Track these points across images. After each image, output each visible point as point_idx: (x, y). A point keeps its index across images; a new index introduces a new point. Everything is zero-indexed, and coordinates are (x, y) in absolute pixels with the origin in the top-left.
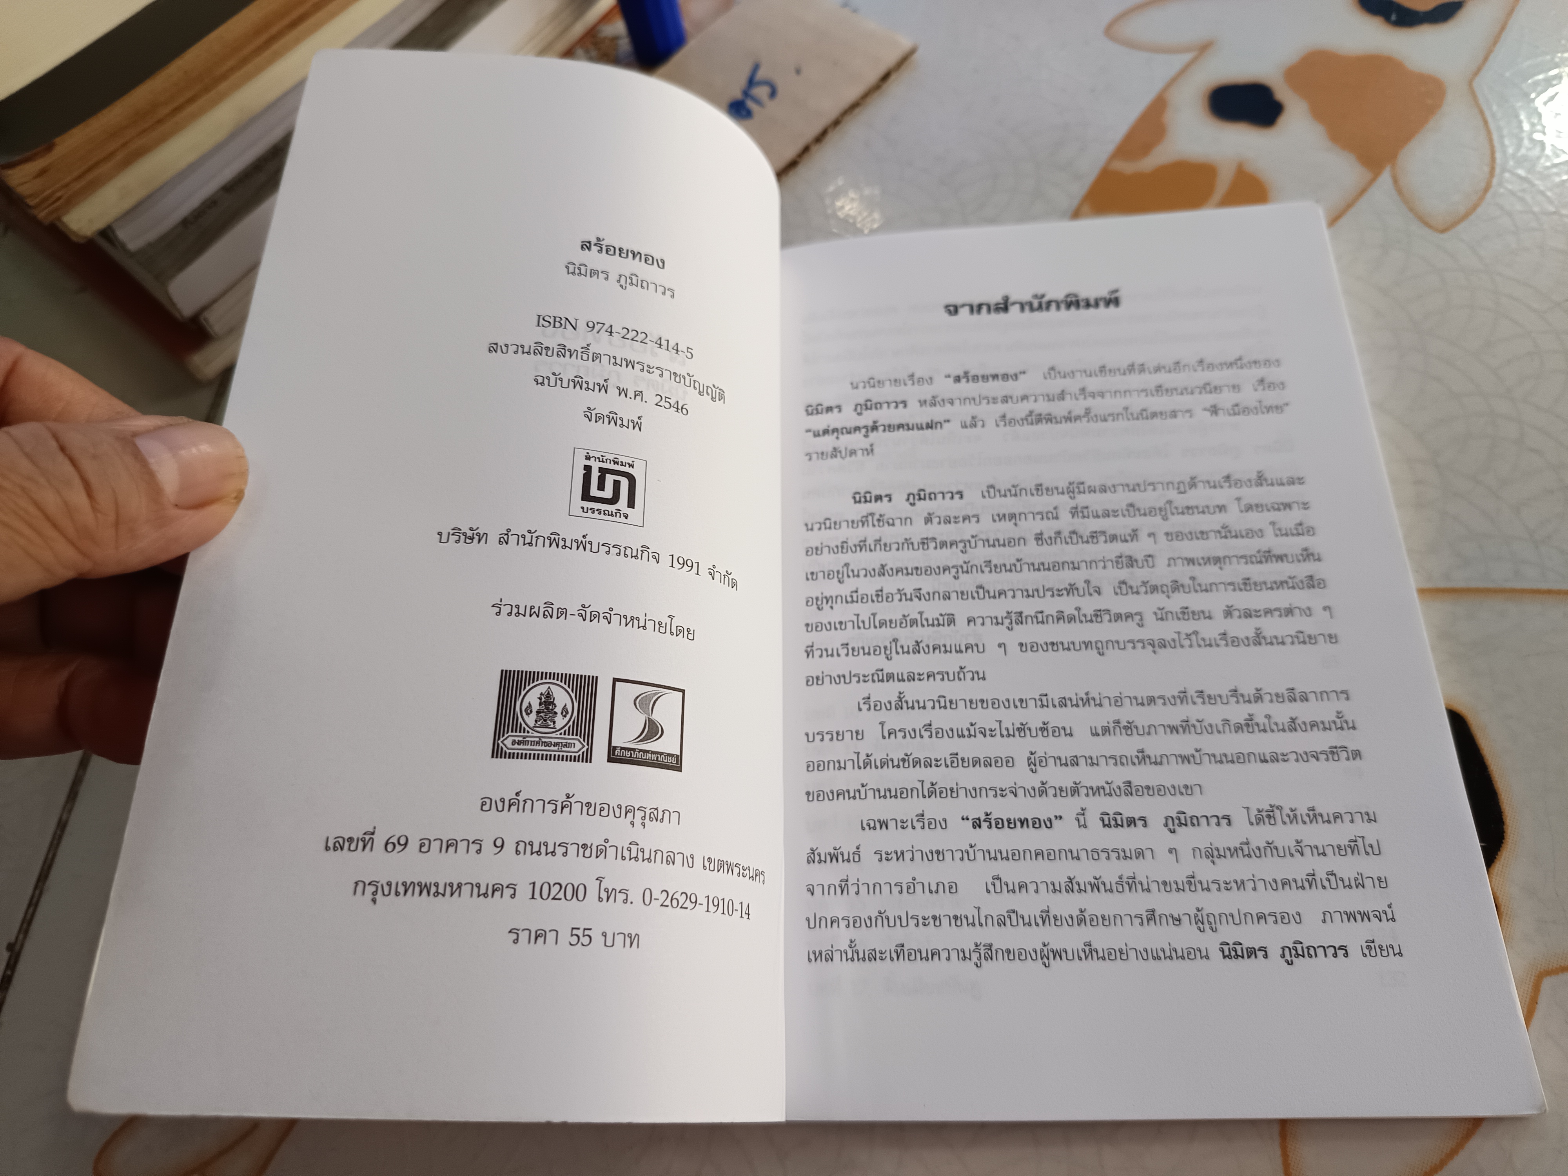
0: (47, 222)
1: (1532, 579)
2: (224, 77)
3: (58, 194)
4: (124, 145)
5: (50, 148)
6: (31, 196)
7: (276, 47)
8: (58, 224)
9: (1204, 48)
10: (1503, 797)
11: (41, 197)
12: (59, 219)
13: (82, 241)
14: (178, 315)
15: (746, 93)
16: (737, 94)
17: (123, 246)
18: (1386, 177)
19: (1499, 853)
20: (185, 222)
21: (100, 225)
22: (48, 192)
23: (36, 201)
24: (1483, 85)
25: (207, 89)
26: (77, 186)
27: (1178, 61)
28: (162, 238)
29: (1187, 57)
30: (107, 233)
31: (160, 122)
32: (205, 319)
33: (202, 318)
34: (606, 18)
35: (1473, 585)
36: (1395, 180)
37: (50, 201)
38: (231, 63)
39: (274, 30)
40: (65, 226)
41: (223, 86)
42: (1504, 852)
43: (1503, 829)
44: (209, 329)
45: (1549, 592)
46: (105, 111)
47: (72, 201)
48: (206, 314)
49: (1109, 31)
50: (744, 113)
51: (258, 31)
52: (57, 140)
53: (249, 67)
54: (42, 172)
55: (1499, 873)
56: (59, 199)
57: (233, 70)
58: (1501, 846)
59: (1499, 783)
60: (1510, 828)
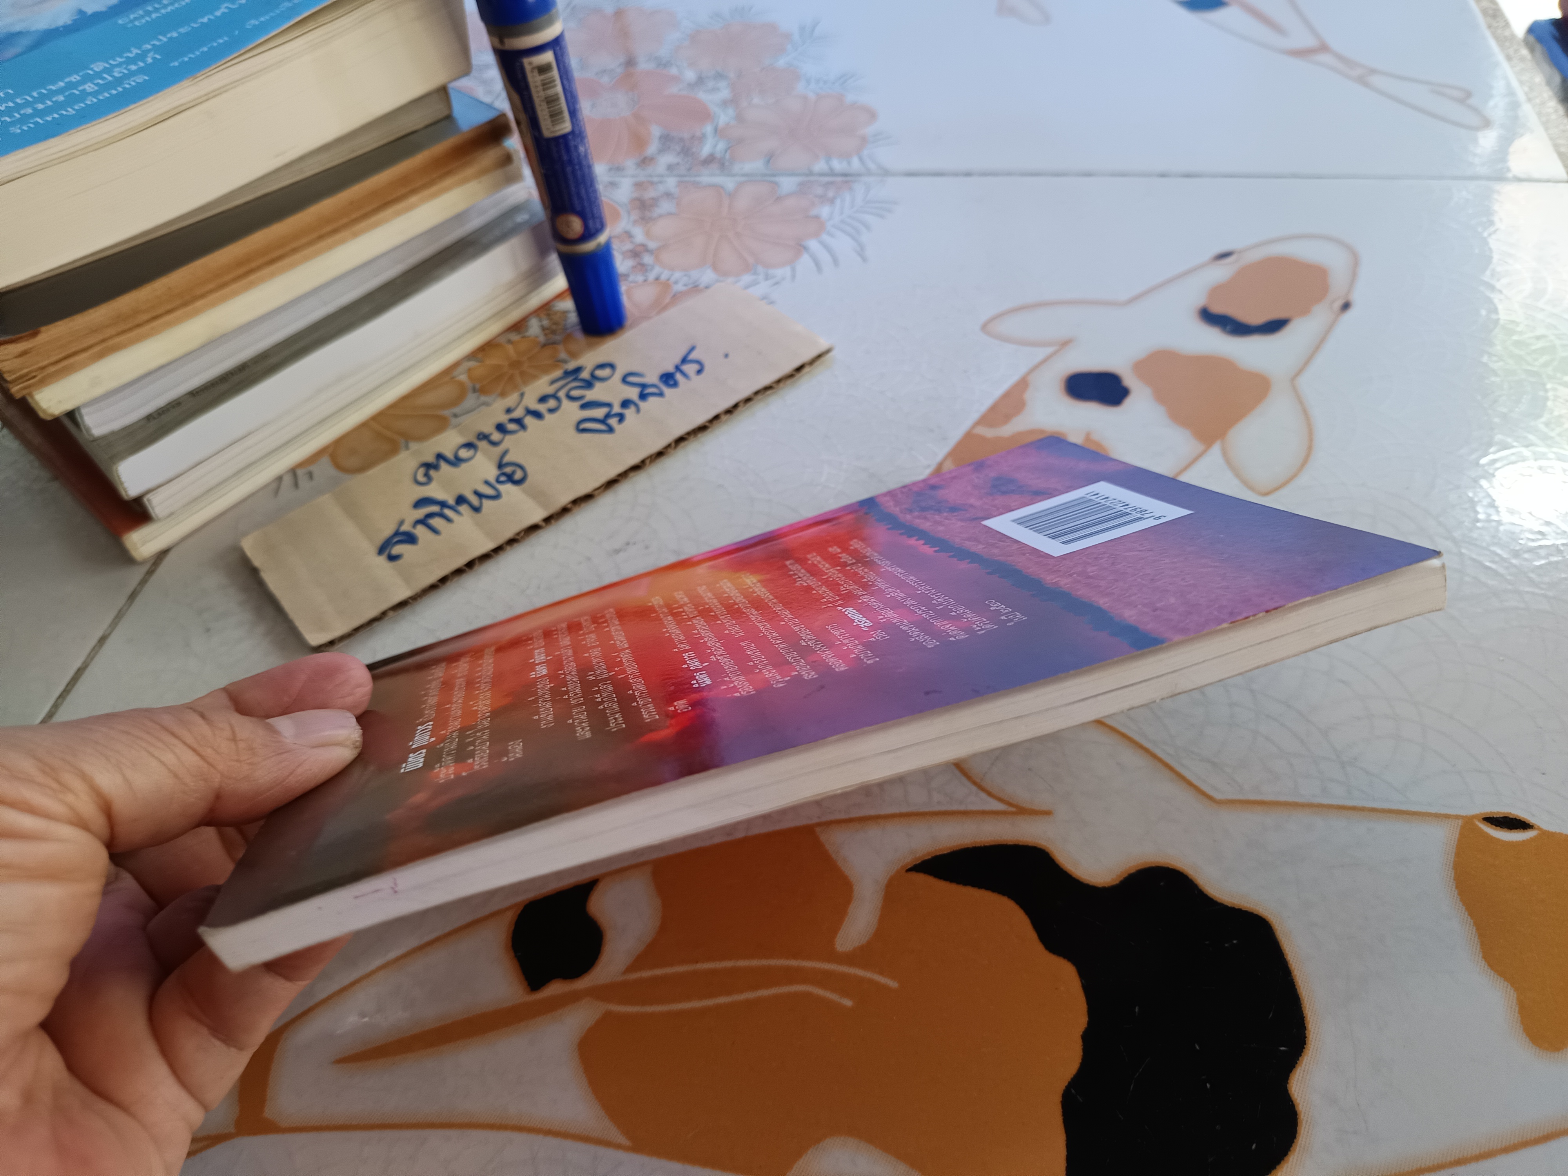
0: (18, 396)
1: (1338, 796)
2: (203, 296)
3: (34, 374)
4: (104, 341)
5: (35, 334)
6: (9, 372)
7: (252, 277)
8: (30, 400)
9: (1065, 344)
10: (1305, 1002)
11: (18, 374)
12: (30, 394)
13: (49, 418)
14: (123, 493)
15: (677, 368)
16: (670, 369)
17: (88, 430)
18: (1216, 449)
19: (1300, 1058)
20: (149, 418)
21: (68, 406)
22: (25, 371)
23: (14, 377)
24: (1304, 382)
25: (185, 304)
26: (52, 369)
27: (1041, 353)
28: (125, 429)
29: (1049, 350)
30: (72, 415)
31: (139, 326)
32: (149, 500)
33: (145, 500)
34: (559, 296)
35: (1282, 799)
36: (1225, 454)
37: (25, 379)
38: (211, 286)
39: (253, 265)
40: (37, 403)
41: (199, 303)
42: (1306, 1058)
43: (1305, 1034)
44: (151, 510)
45: (1354, 808)
46: (91, 311)
47: (44, 382)
48: (149, 496)
49: (984, 327)
50: (672, 383)
51: (239, 263)
52: (43, 329)
53: (227, 290)
54: (24, 353)
55: (1300, 1078)
56: (34, 377)
57: (211, 291)
58: (1302, 1052)
59: (1302, 988)
60: (1311, 1033)
